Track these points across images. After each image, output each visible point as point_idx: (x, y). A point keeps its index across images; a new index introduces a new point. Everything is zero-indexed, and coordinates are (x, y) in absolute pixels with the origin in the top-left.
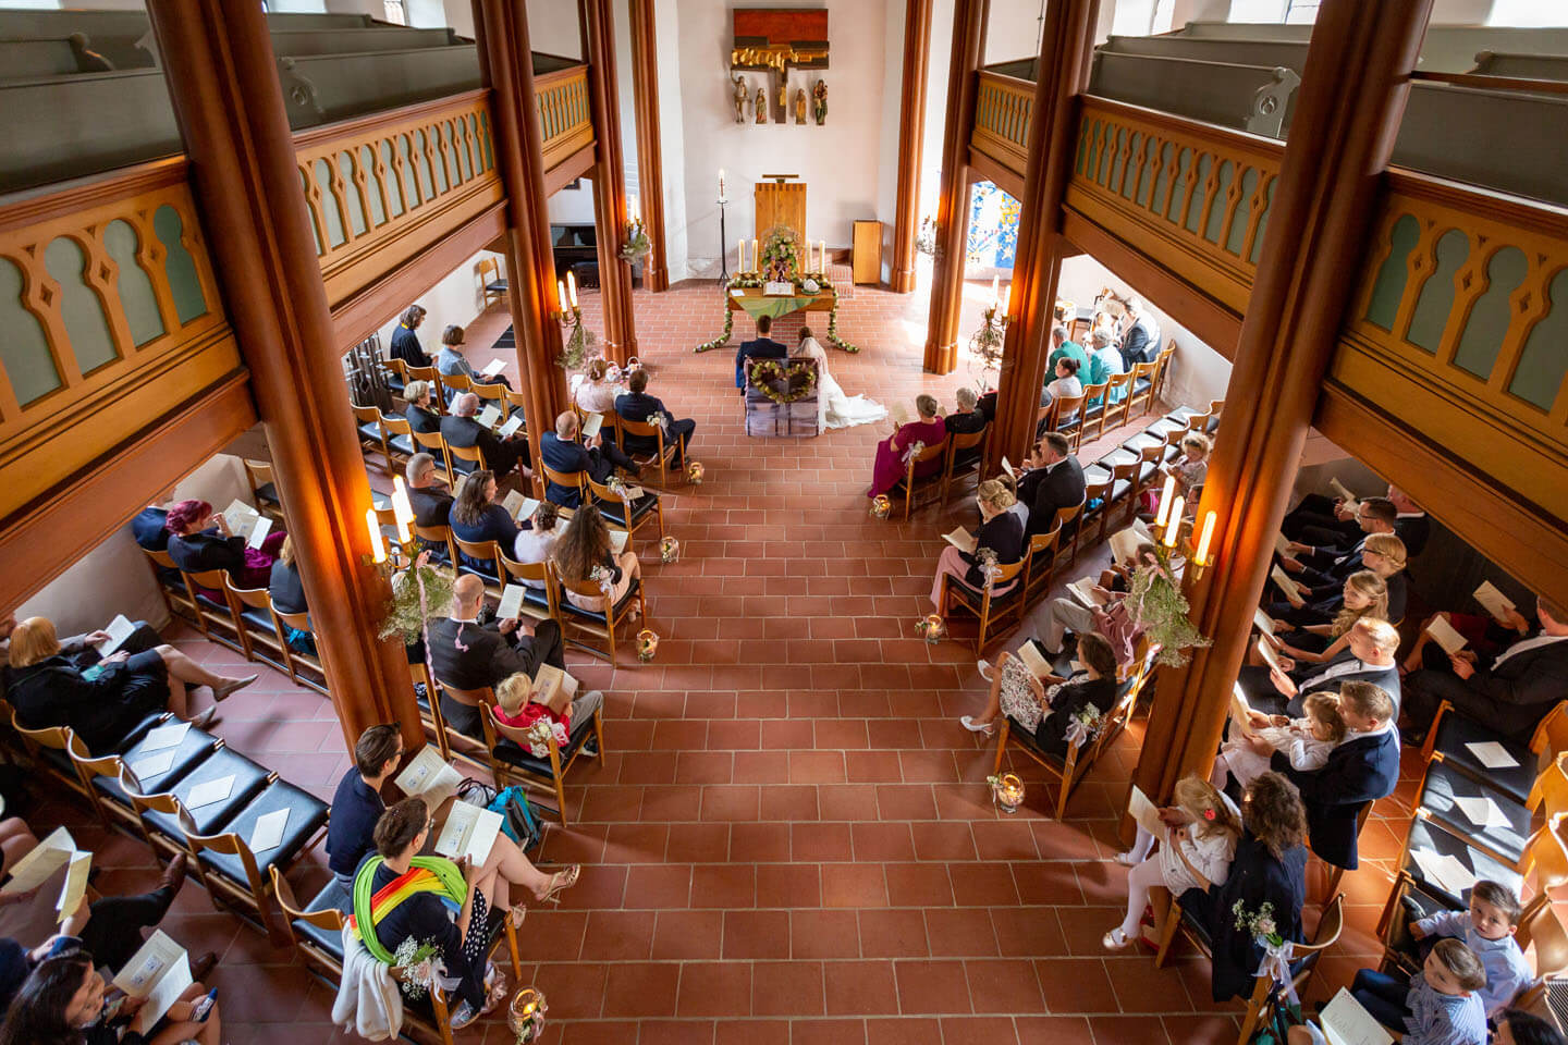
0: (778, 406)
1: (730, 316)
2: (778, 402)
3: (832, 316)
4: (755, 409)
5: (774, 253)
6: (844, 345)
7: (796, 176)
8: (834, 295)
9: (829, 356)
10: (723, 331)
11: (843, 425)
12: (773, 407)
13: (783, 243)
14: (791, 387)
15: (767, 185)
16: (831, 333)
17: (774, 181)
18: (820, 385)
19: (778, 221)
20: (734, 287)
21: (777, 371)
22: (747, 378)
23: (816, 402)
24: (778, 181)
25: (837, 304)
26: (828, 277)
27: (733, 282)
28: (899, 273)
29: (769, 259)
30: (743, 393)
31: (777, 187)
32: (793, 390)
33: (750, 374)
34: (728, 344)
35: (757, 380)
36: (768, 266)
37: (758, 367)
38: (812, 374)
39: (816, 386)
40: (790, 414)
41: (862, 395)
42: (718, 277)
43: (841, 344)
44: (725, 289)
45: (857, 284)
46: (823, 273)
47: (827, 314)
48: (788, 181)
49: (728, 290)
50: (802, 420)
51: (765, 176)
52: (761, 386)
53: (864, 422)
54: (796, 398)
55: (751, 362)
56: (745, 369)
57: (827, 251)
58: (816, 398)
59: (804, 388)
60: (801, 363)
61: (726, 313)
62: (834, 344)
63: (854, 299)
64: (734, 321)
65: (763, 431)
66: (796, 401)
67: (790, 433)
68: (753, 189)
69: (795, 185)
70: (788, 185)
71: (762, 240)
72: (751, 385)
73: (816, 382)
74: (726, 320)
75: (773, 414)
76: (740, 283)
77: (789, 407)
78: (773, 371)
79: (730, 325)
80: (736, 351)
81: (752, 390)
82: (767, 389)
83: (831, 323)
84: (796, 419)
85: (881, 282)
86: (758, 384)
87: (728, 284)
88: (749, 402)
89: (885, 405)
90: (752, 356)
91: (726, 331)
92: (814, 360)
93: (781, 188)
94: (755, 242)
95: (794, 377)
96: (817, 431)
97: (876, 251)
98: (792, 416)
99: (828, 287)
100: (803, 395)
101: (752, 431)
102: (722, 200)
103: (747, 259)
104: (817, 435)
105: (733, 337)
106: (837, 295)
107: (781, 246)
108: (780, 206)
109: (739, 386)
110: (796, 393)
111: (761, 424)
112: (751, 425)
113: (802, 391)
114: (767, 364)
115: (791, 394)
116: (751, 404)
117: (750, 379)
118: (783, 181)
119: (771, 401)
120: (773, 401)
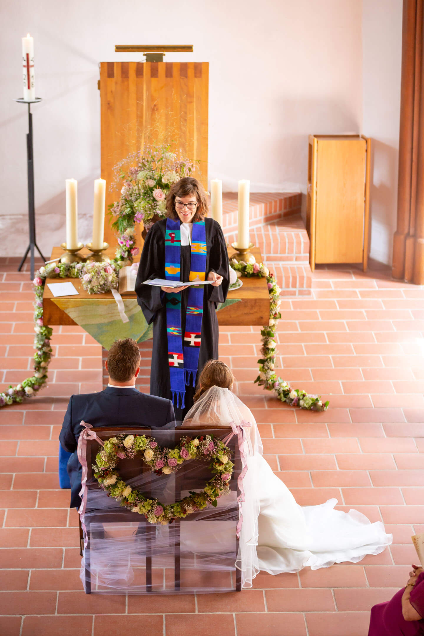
0: (151, 529)
1: (47, 337)
2: (152, 520)
3: (267, 335)
4: (101, 535)
5: (141, 206)
6: (293, 395)
7: (188, 48)
8: (271, 291)
9: (261, 419)
10: (30, 367)
11: (293, 567)
12: (141, 531)
13: (160, 185)
14: (179, 488)
15: (124, 66)
16: (264, 370)
17: (139, 57)
18: (244, 483)
19: (150, 139)
20: (55, 276)
21: (149, 455)
22: (85, 470)
23: (236, 518)
24: (149, 58)
25: (278, 309)
26: (257, 253)
27: (52, 265)
28: (409, 242)
29: (130, 217)
30: (76, 502)
31: (146, 70)
32: (185, 494)
33: (91, 459)
34: (41, 394)
35: (106, 473)
36: (129, 231)
37: (108, 446)
38: (225, 459)
39: (234, 486)
40: (178, 544)
41: (333, 502)
42: (20, 252)
43: (286, 393)
44: (36, 281)
45: (319, 266)
46: (246, 244)
47: (255, 331)
48: (169, 57)
49: (43, 282)
50: (204, 557)
51: (120, 49)
52: (114, 486)
53: (339, 558)
54: (190, 510)
55: (94, 435)
56: (81, 451)
57: (255, 198)
58: (236, 509)
59: (208, 490)
60: (202, 438)
61: (38, 330)
62: (272, 393)
63: (314, 297)
64: (55, 345)
65: (118, 582)
66: (191, 517)
67: (177, 586)
68: (95, 73)
69: (184, 66)
70: (169, 66)
71: (116, 180)
72: (93, 484)
73: (235, 477)
74: (36, 344)
75: (142, 546)
76: (69, 269)
77: (175, 530)
78: (141, 453)
79: (47, 355)
80: (63, 409)
81: (94, 495)
82: (127, 492)
83: (266, 350)
84: (190, 555)
85: (370, 260)
86: (109, 481)
87: (42, 270)
88: (90, 520)
89: (386, 522)
90: (94, 423)
91: (38, 367)
92: (229, 429)
93: (154, 73)
94: (100, 184)
95: (187, 466)
96: (239, 580)
97: (360, 198)
98: (183, 548)
99: (257, 275)
100: (207, 505)
101: (96, 583)
102: (28, 95)
103: (83, 216)
104: (238, 589)
105: (53, 380)
106: (278, 290)
107: (157, 192)
108: (154, 109)
109: (65, 486)
110: (192, 500)
111: (115, 566)
112: (93, 568)
113: (205, 496)
114: (129, 441)
115: (180, 502)
116: (93, 526)
117: (91, 473)
118: (160, 58)
119: (137, 518)
120: (143, 518)
